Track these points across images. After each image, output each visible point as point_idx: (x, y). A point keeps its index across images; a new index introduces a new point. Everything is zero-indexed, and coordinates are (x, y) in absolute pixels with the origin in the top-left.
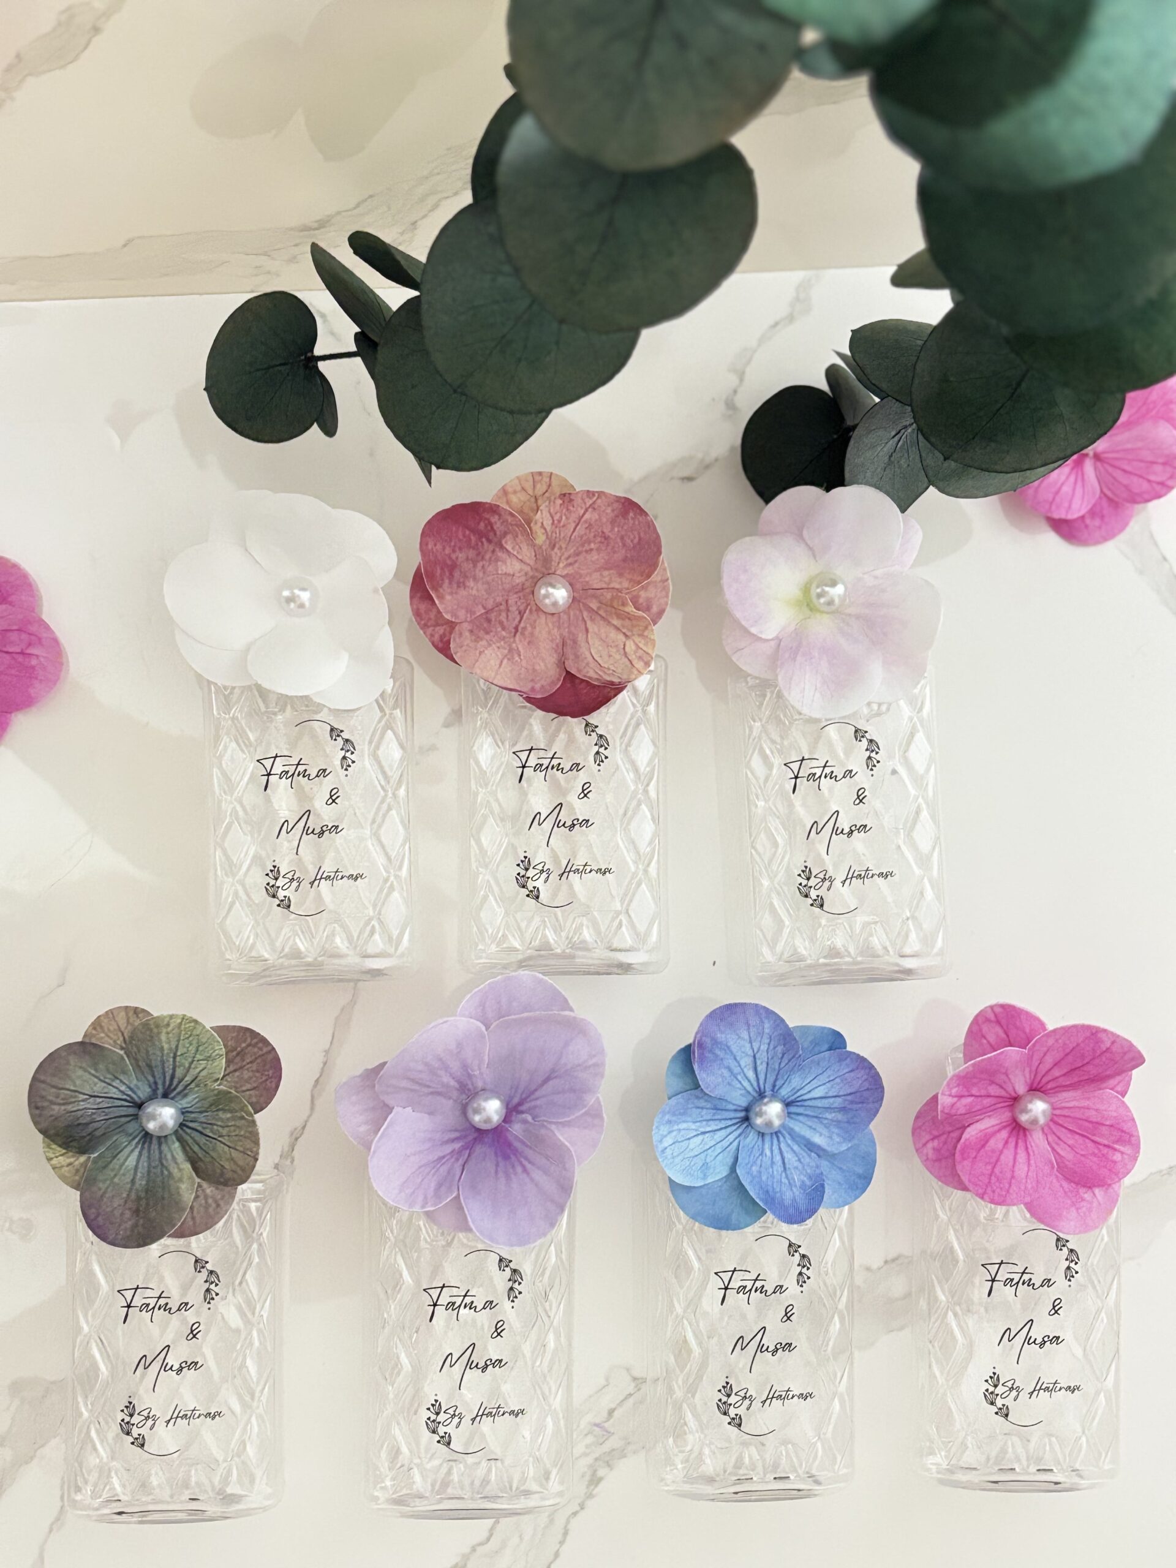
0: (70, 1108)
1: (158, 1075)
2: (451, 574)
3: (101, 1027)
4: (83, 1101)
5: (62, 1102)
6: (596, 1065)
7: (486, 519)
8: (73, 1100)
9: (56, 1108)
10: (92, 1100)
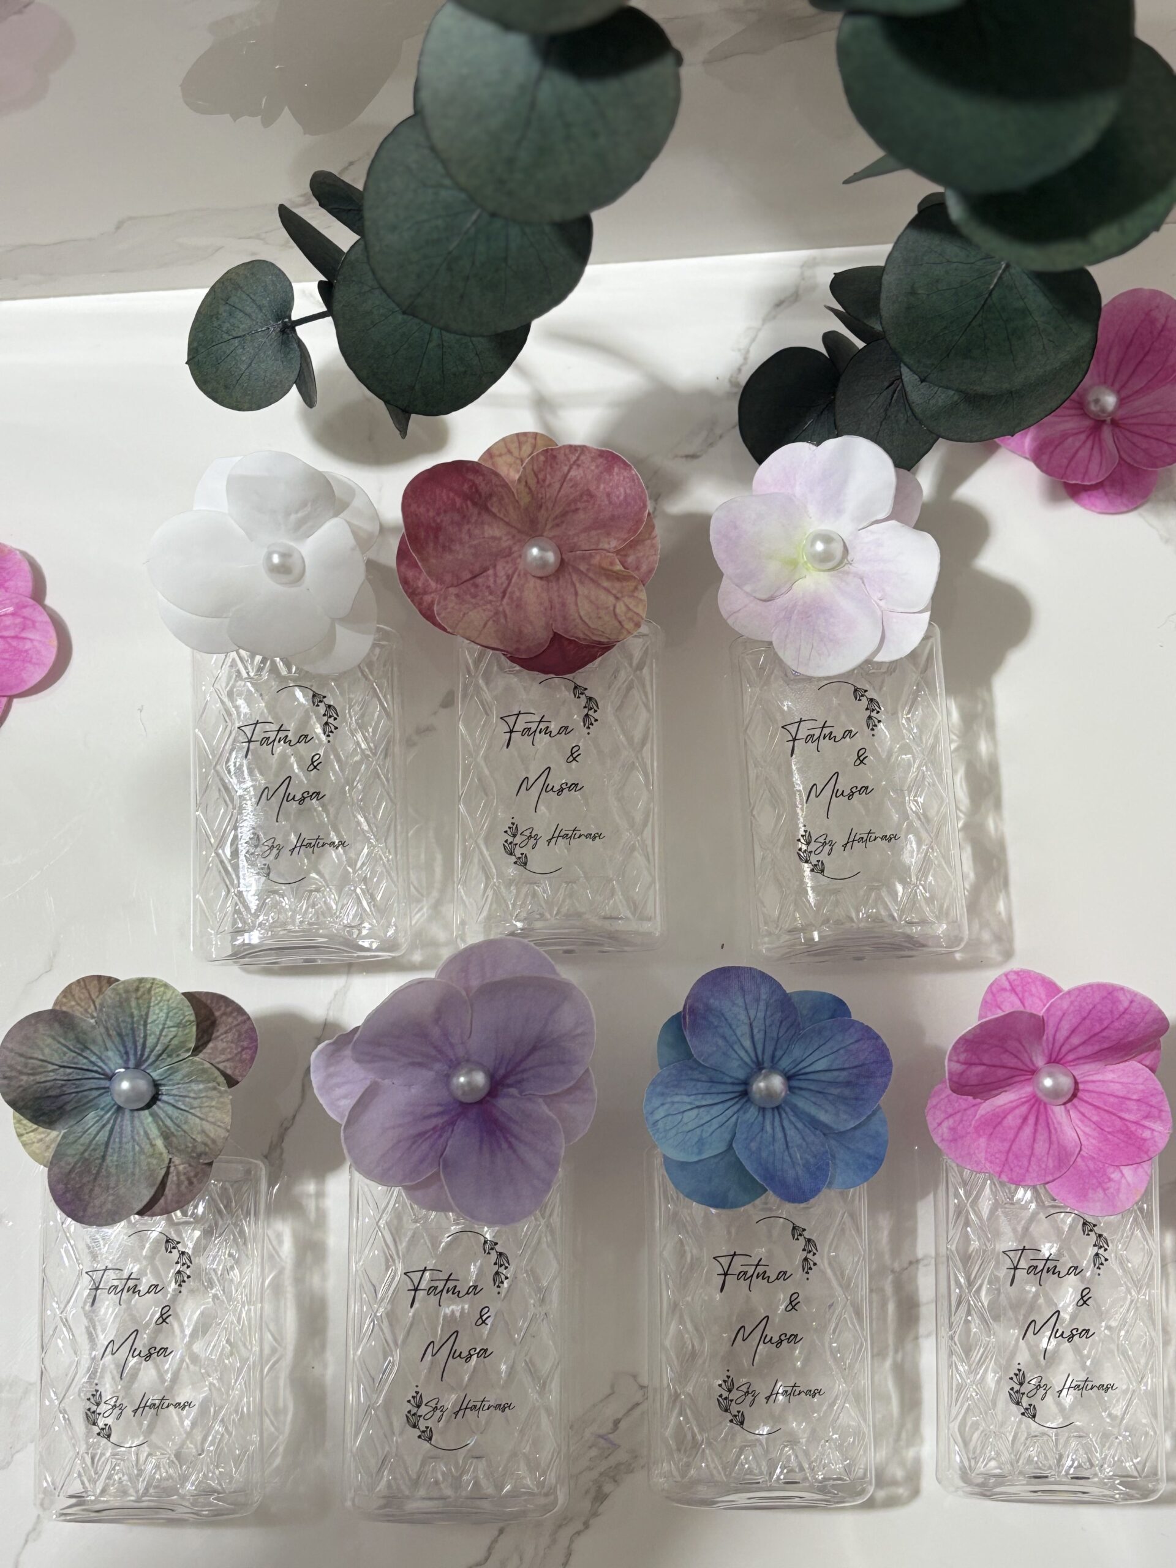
0: (38, 1078)
1: (130, 1045)
2: (436, 537)
3: (73, 996)
4: (53, 1071)
5: (30, 1072)
6: (583, 1034)
7: (470, 480)
8: (43, 1070)
9: (25, 1078)
10: (62, 1069)
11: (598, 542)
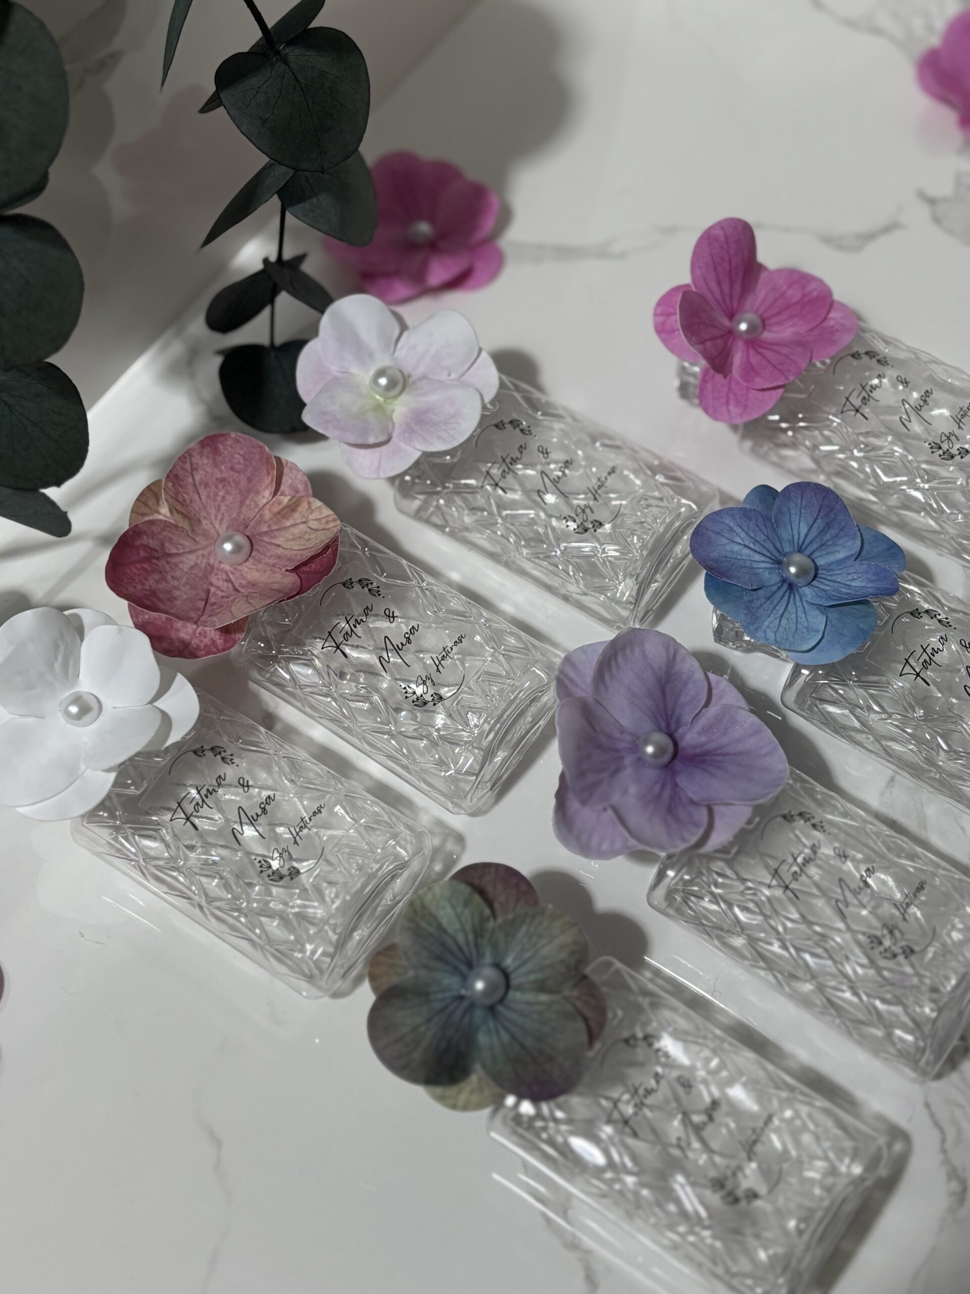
11: (257, 505)
